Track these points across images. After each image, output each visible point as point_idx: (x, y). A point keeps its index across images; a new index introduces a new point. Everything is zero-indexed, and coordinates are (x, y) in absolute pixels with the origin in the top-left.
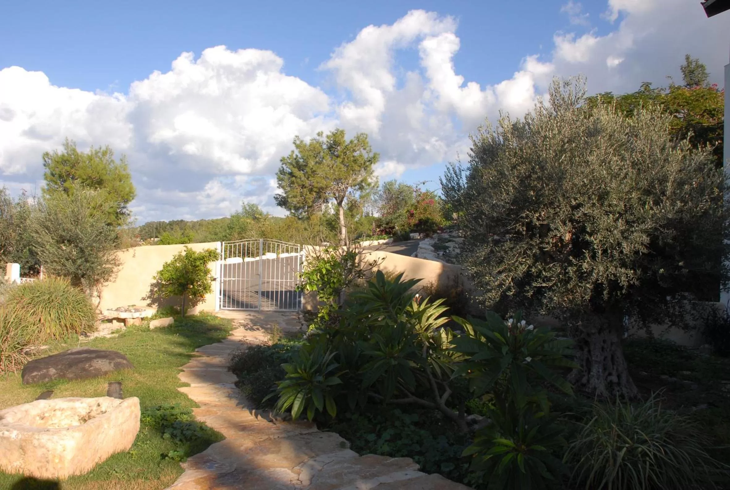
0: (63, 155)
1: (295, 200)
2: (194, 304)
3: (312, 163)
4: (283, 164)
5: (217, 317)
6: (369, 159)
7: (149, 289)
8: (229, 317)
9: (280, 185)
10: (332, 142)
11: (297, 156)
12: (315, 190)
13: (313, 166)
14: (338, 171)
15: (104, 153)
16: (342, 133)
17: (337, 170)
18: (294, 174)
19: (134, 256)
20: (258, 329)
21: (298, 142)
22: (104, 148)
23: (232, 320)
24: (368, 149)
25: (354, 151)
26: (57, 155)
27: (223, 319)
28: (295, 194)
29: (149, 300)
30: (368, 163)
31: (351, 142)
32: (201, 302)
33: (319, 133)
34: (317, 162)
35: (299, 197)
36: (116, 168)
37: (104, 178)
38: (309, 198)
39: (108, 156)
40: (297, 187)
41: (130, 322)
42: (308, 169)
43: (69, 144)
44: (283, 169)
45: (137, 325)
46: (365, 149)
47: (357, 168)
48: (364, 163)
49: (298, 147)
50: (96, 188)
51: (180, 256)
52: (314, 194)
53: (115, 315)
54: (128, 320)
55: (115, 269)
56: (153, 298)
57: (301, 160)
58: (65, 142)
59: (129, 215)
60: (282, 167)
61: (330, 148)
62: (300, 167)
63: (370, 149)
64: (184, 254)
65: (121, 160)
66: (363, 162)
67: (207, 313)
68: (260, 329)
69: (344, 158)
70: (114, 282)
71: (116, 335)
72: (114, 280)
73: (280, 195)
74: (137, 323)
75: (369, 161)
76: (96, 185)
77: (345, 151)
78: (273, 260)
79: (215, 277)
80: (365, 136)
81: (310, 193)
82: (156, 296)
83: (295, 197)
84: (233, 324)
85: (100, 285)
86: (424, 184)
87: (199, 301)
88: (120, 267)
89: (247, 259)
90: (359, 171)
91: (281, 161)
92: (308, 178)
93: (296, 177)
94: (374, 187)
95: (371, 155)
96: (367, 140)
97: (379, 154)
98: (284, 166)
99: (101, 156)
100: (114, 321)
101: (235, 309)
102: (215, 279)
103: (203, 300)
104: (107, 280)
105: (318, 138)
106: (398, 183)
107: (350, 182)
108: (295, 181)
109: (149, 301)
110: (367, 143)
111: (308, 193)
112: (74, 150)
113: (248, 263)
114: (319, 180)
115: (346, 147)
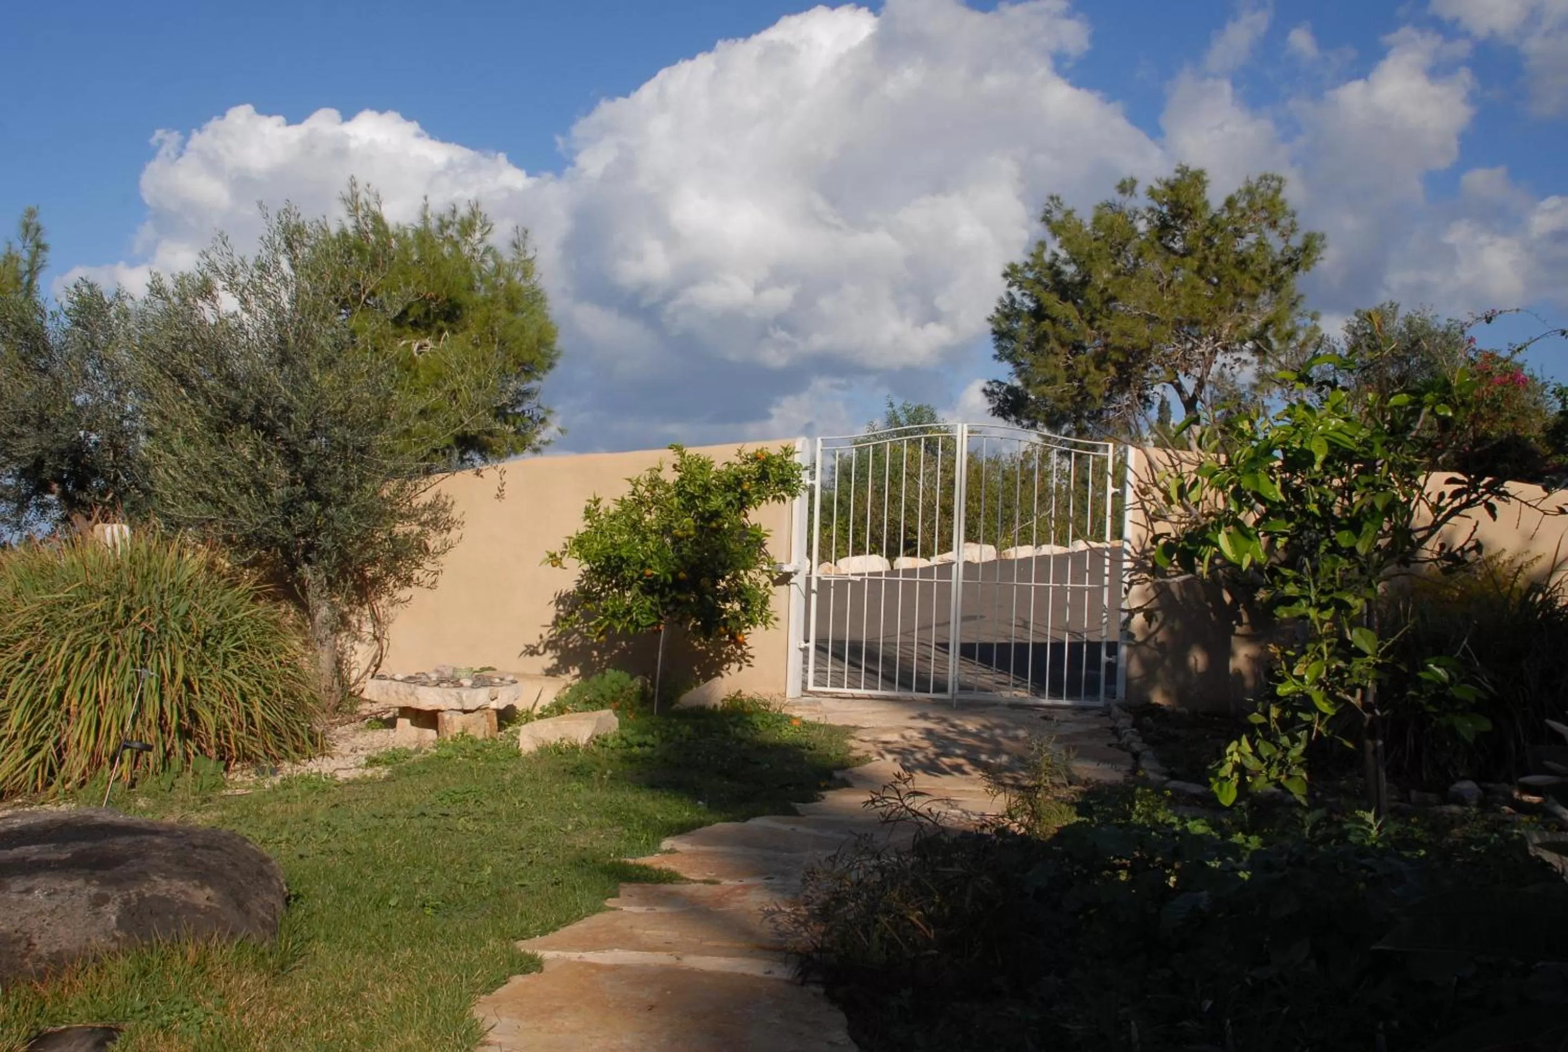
0: (344, 234)
1: (1048, 390)
2: (712, 669)
3: (1102, 276)
4: (1010, 285)
5: (790, 718)
6: (1289, 254)
7: (550, 614)
8: (836, 720)
9: (1002, 349)
10: (1165, 210)
11: (1055, 255)
12: (1115, 356)
13: (1108, 282)
14: (1189, 296)
15: (467, 227)
16: (1198, 179)
17: (1183, 292)
18: (1048, 312)
19: (500, 496)
20: (958, 769)
21: (1058, 216)
22: (463, 211)
23: (848, 731)
24: (1284, 222)
25: (1239, 234)
26: (325, 232)
27: (813, 726)
28: (1048, 373)
29: (549, 654)
30: (1283, 270)
31: (1230, 203)
32: (735, 666)
33: (1124, 182)
34: (1117, 273)
35: (1062, 380)
36: (498, 270)
37: (463, 297)
38: (1095, 384)
39: (478, 235)
40: (1057, 348)
41: (454, 724)
42: (1090, 294)
43: (361, 200)
44: (1013, 301)
45: (480, 736)
46: (1274, 225)
47: (1248, 285)
48: (1274, 269)
49: (1056, 229)
50: (441, 331)
51: (655, 483)
52: (1112, 370)
53: (401, 696)
54: (447, 716)
55: (434, 541)
56: (564, 649)
57: (1070, 269)
58: (347, 193)
59: (543, 421)
60: (1009, 294)
61: (1163, 228)
62: (1064, 290)
63: (1293, 223)
64: (670, 477)
65: (515, 246)
66: (1267, 267)
67: (753, 702)
68: (967, 768)
69: (1206, 258)
70: (433, 586)
71: (384, 772)
72: (430, 579)
73: (1000, 384)
74: (481, 728)
75: (1290, 261)
76: (441, 323)
77: (1208, 233)
78: (988, 565)
79: (787, 568)
80: (1275, 184)
81: (1098, 367)
82: (575, 641)
83: (1051, 381)
84: (852, 743)
85: (385, 598)
86: (1489, 320)
87: (729, 660)
88: (454, 533)
89: (904, 562)
90: (1254, 296)
91: (1005, 275)
92: (1091, 322)
93: (1054, 321)
94: (1304, 344)
95: (1296, 241)
96: (1281, 196)
97: (1323, 237)
98: (1014, 290)
99: (456, 237)
100: (403, 723)
101: (862, 692)
102: (785, 579)
103: (744, 659)
104: (407, 581)
105: (1118, 198)
106: (1402, 312)
107: (1226, 331)
108: (1050, 331)
109: (548, 659)
110: (1282, 203)
111: (1092, 369)
112: (378, 219)
113: (910, 572)
114: (1128, 325)
115: (1211, 220)
